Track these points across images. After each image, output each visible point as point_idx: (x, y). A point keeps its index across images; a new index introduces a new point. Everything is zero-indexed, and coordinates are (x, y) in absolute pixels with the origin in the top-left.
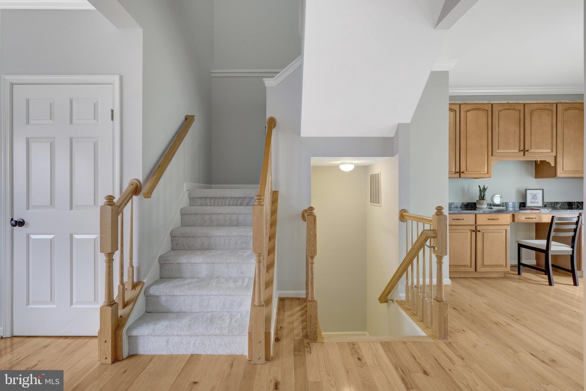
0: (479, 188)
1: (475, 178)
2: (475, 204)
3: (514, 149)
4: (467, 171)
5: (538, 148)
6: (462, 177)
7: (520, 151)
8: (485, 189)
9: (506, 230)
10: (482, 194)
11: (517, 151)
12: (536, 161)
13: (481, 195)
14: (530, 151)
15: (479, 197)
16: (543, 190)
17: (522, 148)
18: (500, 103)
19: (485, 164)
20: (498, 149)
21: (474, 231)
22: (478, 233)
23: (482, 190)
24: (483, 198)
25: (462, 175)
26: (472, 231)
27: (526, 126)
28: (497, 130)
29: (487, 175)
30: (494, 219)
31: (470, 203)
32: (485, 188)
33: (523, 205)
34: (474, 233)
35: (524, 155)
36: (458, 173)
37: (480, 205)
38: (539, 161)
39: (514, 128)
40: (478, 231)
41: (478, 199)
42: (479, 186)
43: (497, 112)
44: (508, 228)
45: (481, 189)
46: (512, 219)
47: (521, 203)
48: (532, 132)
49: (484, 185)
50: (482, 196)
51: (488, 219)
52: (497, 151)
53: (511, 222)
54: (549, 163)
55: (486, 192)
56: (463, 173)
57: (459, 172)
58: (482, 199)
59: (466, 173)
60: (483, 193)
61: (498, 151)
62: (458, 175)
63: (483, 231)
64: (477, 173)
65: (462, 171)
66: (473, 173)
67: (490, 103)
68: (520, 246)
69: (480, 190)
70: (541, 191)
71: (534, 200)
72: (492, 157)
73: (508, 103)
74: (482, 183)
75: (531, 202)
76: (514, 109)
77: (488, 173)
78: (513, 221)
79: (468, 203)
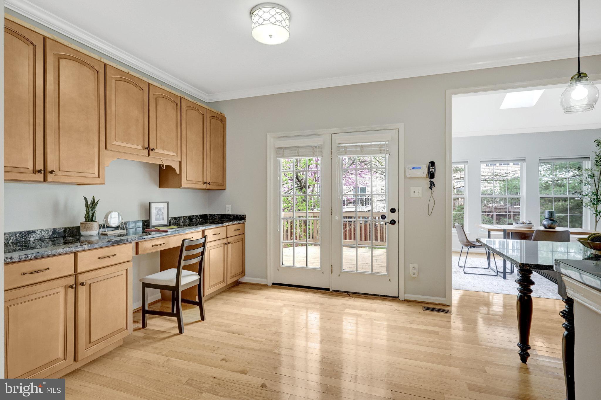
0: (85, 202)
1: (79, 185)
2: (78, 228)
3: (137, 144)
4: (61, 169)
5: (163, 148)
6: (50, 182)
7: (144, 148)
8: (94, 203)
9: (127, 270)
10: (90, 211)
11: (140, 148)
12: (160, 165)
13: (88, 213)
14: (155, 151)
15: (85, 217)
16: (168, 203)
17: (146, 146)
18: (117, 67)
19: (93, 162)
20: (115, 140)
21: (71, 287)
22: (80, 288)
23: (91, 206)
24: (92, 218)
25: (50, 177)
26: (68, 287)
27: (151, 115)
28: (113, 109)
29: (98, 181)
30: (109, 257)
31: (69, 228)
32: (96, 202)
33: (146, 225)
34: (71, 292)
35: (149, 155)
36: (39, 171)
37: (87, 230)
38: (165, 165)
39: (136, 113)
40: (81, 284)
41: (84, 220)
42: (85, 197)
43: (113, 81)
44: (130, 266)
45: (89, 203)
46: (135, 250)
47: (144, 221)
48: (158, 125)
49: (93, 197)
50: (91, 214)
51: (99, 258)
52: (113, 143)
53: (135, 255)
54: (174, 170)
55: (97, 209)
56: (51, 172)
57: (42, 172)
58: (90, 220)
59: (60, 173)
60: (92, 210)
61: (115, 143)
62: (41, 177)
63: (89, 282)
64: (81, 174)
65: (49, 169)
66: (73, 174)
67: (102, 60)
68: (145, 285)
69: (87, 205)
70: (166, 204)
71: (158, 216)
72: (106, 151)
73: (128, 73)
74: (90, 192)
75: (156, 219)
76: (136, 86)
77: (99, 177)
78: (137, 253)
79: (65, 229)
